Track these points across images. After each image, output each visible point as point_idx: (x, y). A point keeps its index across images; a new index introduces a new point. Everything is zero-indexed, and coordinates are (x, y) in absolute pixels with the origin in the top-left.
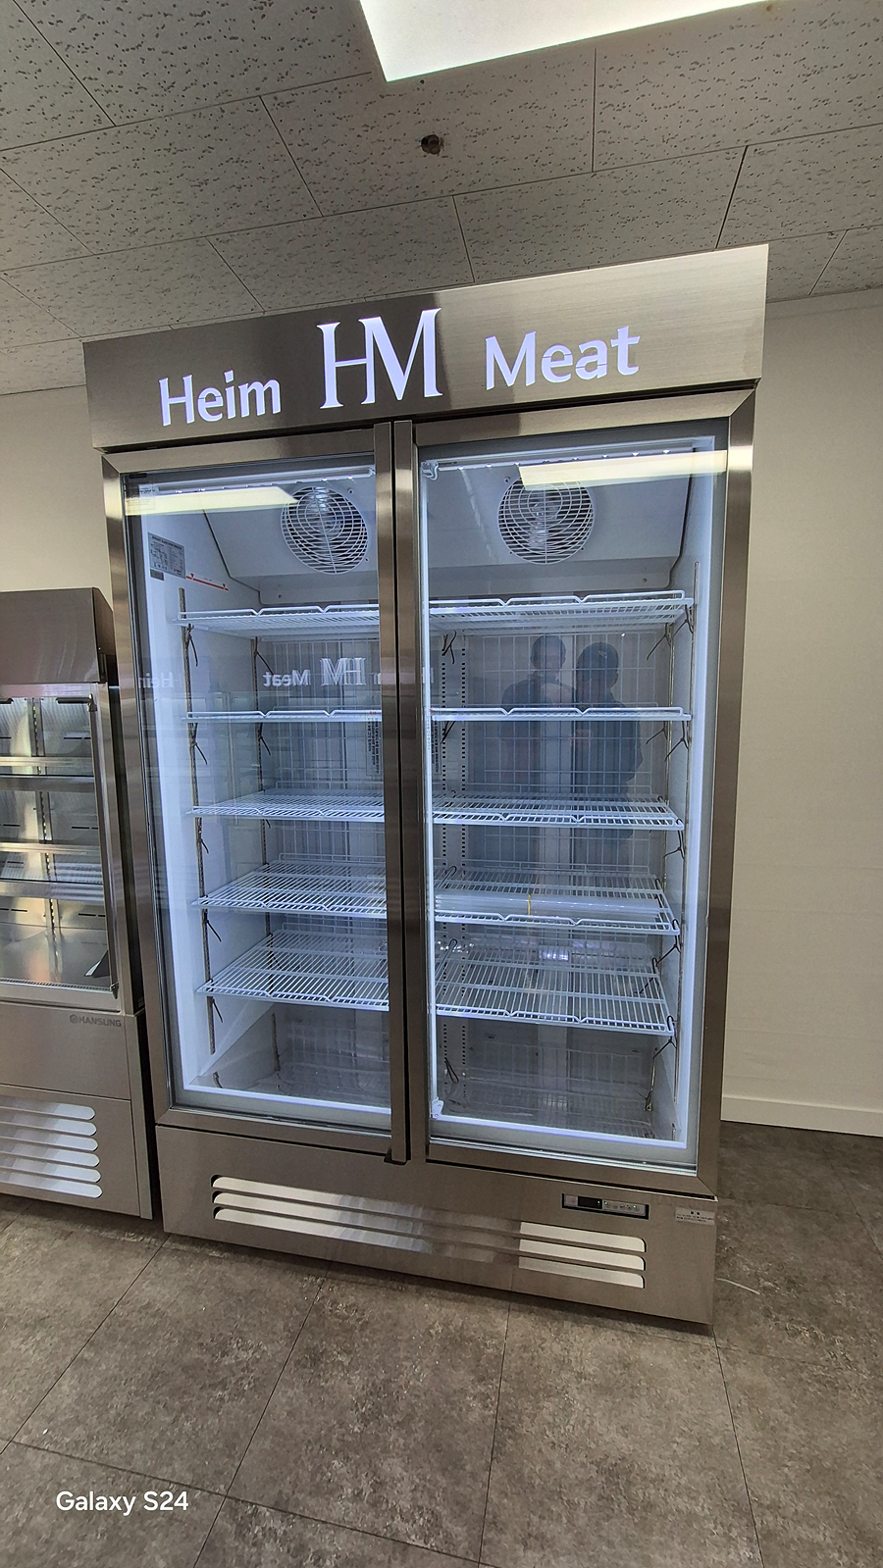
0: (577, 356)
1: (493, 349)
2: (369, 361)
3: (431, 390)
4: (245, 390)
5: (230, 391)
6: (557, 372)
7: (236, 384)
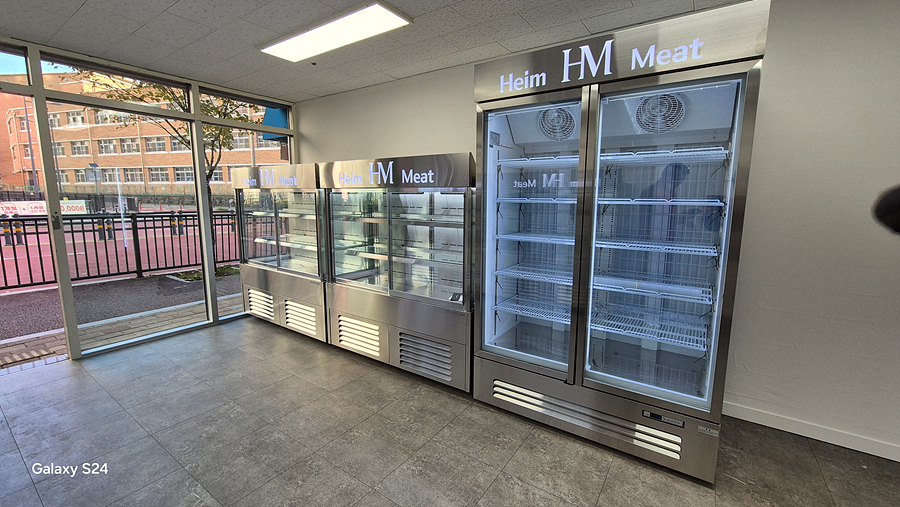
0: (673, 53)
1: (635, 53)
2: (582, 63)
3: (607, 72)
4: (532, 77)
5: (527, 78)
6: (663, 60)
7: (529, 75)
